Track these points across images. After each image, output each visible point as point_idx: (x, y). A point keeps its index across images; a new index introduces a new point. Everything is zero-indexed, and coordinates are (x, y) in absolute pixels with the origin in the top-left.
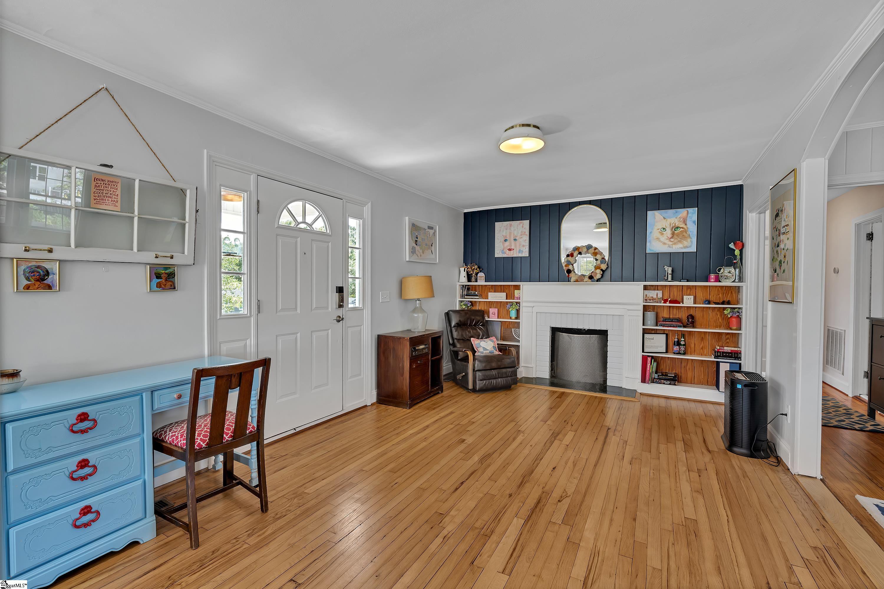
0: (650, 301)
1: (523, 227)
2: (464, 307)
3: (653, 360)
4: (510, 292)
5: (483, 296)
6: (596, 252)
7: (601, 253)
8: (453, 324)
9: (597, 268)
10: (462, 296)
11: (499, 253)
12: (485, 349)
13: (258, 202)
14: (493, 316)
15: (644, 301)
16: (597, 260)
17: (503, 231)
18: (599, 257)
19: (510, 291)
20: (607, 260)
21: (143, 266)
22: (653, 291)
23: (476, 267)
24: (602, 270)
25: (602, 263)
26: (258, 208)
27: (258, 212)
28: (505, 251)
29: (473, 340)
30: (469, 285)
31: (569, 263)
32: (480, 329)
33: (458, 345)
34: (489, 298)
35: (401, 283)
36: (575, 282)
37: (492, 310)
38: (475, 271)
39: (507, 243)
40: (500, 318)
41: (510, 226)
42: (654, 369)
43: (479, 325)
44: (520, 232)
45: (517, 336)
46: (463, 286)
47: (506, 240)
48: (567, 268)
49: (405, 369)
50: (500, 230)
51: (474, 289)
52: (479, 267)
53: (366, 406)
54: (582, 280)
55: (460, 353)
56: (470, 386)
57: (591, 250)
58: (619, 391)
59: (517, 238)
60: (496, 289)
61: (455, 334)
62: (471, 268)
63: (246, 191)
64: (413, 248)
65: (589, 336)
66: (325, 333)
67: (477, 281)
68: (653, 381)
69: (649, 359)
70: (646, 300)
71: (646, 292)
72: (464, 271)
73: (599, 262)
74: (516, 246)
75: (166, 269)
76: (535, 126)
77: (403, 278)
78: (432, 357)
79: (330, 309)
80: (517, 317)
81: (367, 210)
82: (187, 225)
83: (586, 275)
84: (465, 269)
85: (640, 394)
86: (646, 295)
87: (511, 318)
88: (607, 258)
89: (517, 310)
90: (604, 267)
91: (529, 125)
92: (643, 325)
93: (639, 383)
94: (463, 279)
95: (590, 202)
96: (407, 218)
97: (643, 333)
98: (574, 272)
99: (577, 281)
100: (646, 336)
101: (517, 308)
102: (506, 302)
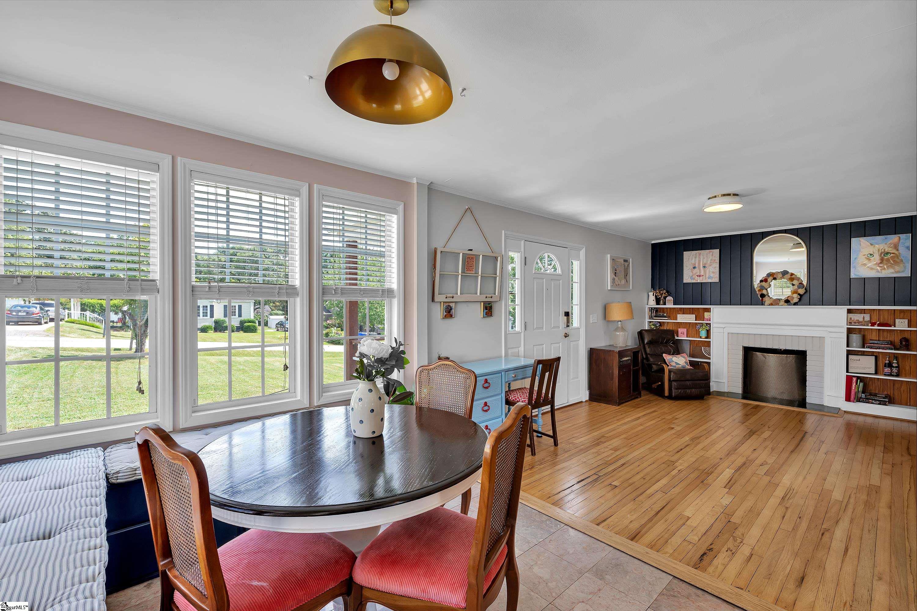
0: (855, 324)
1: (712, 255)
2: (653, 327)
3: (859, 380)
4: (699, 315)
5: (672, 317)
6: (792, 278)
7: (798, 279)
8: (646, 342)
9: (795, 292)
10: (651, 317)
11: (688, 279)
12: (677, 363)
13: (525, 258)
14: (682, 335)
15: (848, 324)
16: (793, 285)
17: (692, 259)
18: (795, 282)
19: (699, 312)
20: (805, 285)
21: (480, 302)
22: (859, 315)
23: (665, 291)
24: (799, 294)
25: (799, 287)
26: (525, 262)
27: (525, 264)
28: (694, 277)
29: (665, 356)
30: (657, 308)
31: (762, 288)
32: (671, 346)
33: (651, 360)
34: (678, 319)
35: (605, 309)
36: (769, 305)
37: (680, 330)
38: (663, 295)
39: (695, 271)
40: (689, 337)
41: (700, 255)
42: (861, 389)
43: (670, 343)
44: (709, 260)
45: (707, 354)
46: (651, 309)
47: (694, 268)
48: (761, 293)
49: (615, 375)
50: (689, 259)
51: (662, 311)
52: (667, 292)
53: (582, 402)
54: (778, 304)
55: (654, 366)
56: (667, 393)
57: (788, 276)
58: (820, 408)
59: (706, 266)
60: (684, 311)
61: (648, 350)
62: (660, 292)
63: (519, 252)
64: (614, 279)
65: (785, 355)
66: (558, 345)
67: (665, 304)
68: (859, 400)
69: (854, 379)
70: (850, 323)
71: (851, 315)
72: (653, 295)
73: (796, 287)
74: (705, 272)
75: (489, 304)
76: (734, 195)
77: (608, 304)
78: (633, 367)
79: (561, 328)
80: (708, 336)
81: (582, 253)
82: (498, 278)
83: (781, 299)
84: (653, 294)
85: (844, 412)
86: (851, 319)
87: (701, 337)
88: (805, 283)
89: (707, 330)
90: (801, 291)
91: (729, 195)
92: (848, 346)
93: (843, 402)
94: (652, 303)
95: (786, 231)
96: (609, 256)
97: (847, 355)
98: (769, 296)
99: (771, 304)
100: (851, 357)
101: (708, 328)
102: (695, 324)
